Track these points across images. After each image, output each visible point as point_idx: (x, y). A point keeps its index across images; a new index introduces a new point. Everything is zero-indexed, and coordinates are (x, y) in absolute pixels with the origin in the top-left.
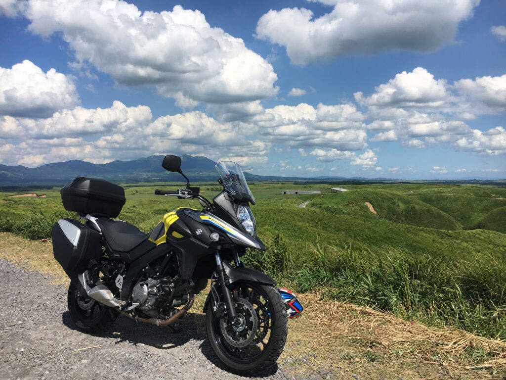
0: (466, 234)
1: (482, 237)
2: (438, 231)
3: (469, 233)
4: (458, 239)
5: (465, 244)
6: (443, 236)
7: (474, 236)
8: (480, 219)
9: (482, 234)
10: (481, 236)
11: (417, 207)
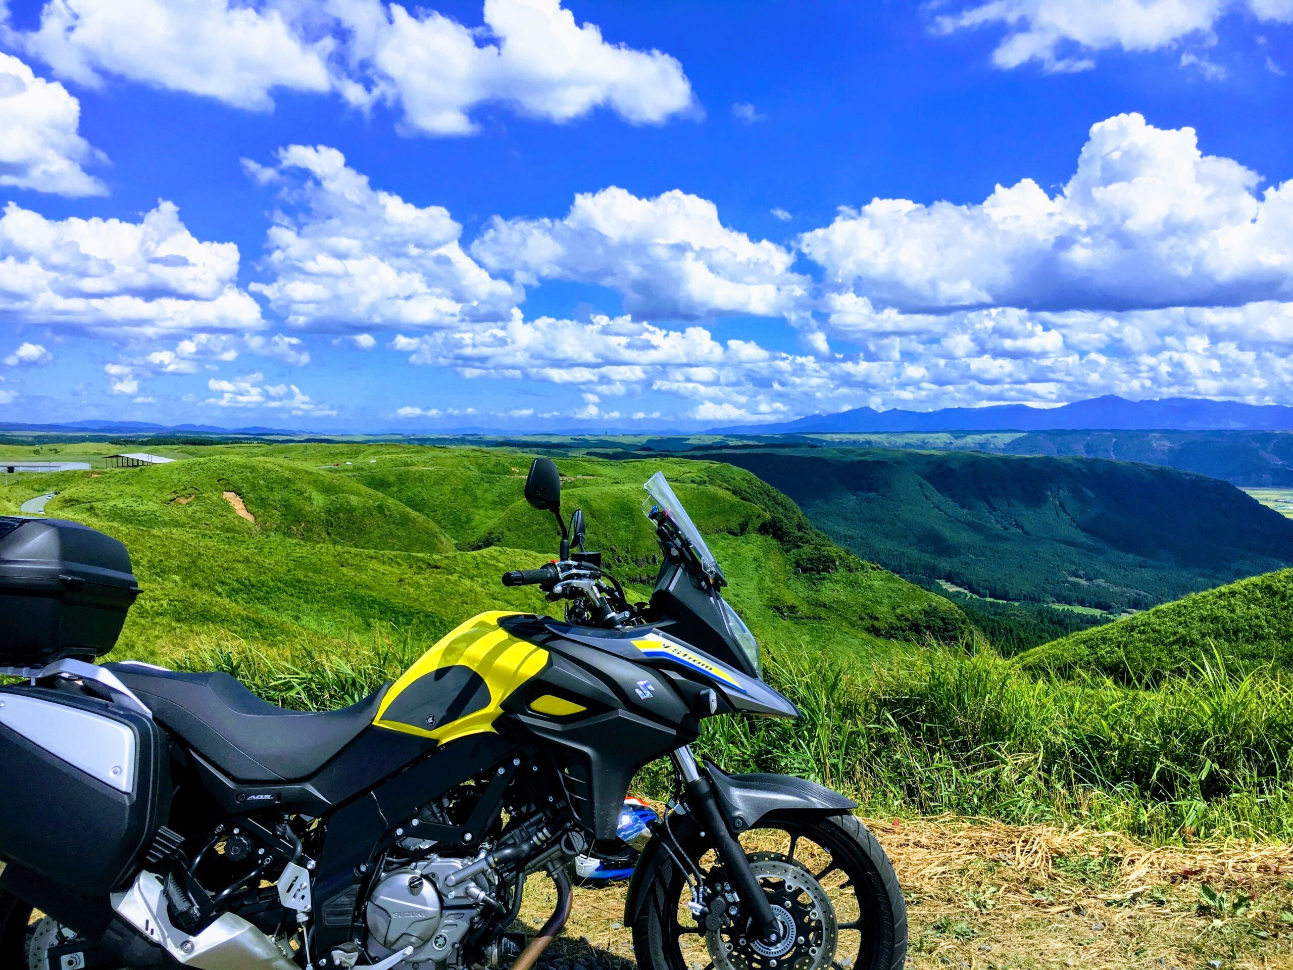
0: (469, 559)
1: (500, 565)
2: (410, 557)
3: (474, 558)
4: (451, 574)
5: (467, 582)
6: (420, 567)
7: (486, 564)
8: (490, 523)
9: (502, 558)
10: (499, 561)
11: (354, 500)
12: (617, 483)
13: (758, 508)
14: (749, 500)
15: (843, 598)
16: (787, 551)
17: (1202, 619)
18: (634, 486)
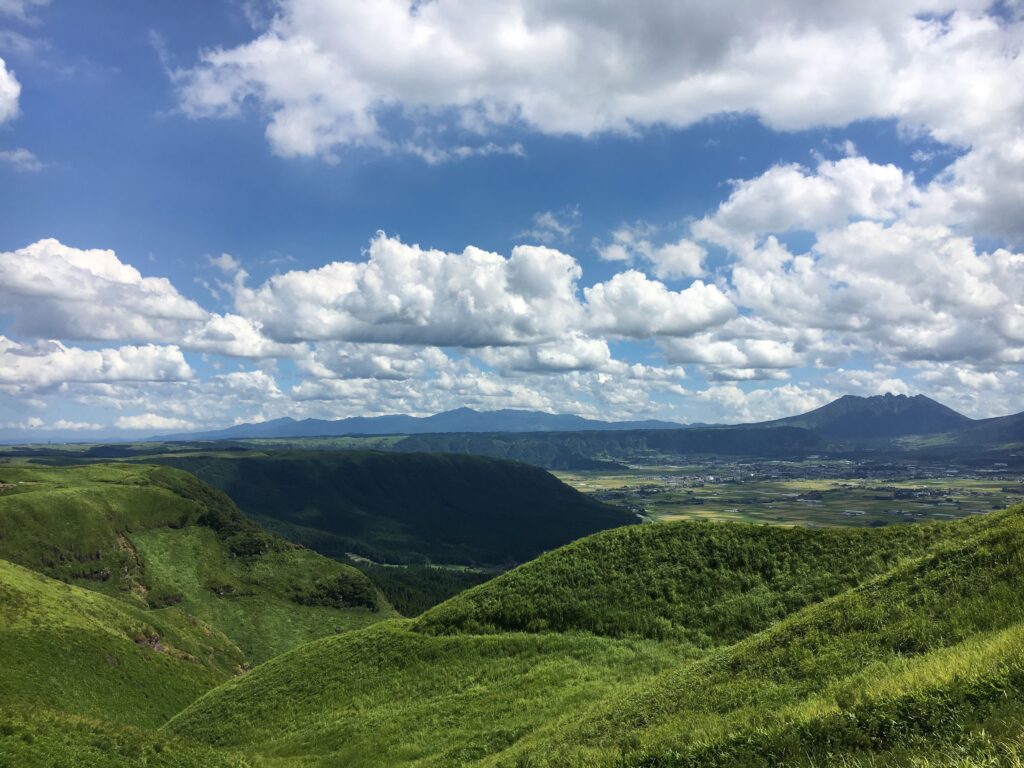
12: (61, 487)
13: (197, 503)
14: (188, 497)
15: (272, 575)
16: (223, 539)
17: (553, 572)
18: (78, 489)
